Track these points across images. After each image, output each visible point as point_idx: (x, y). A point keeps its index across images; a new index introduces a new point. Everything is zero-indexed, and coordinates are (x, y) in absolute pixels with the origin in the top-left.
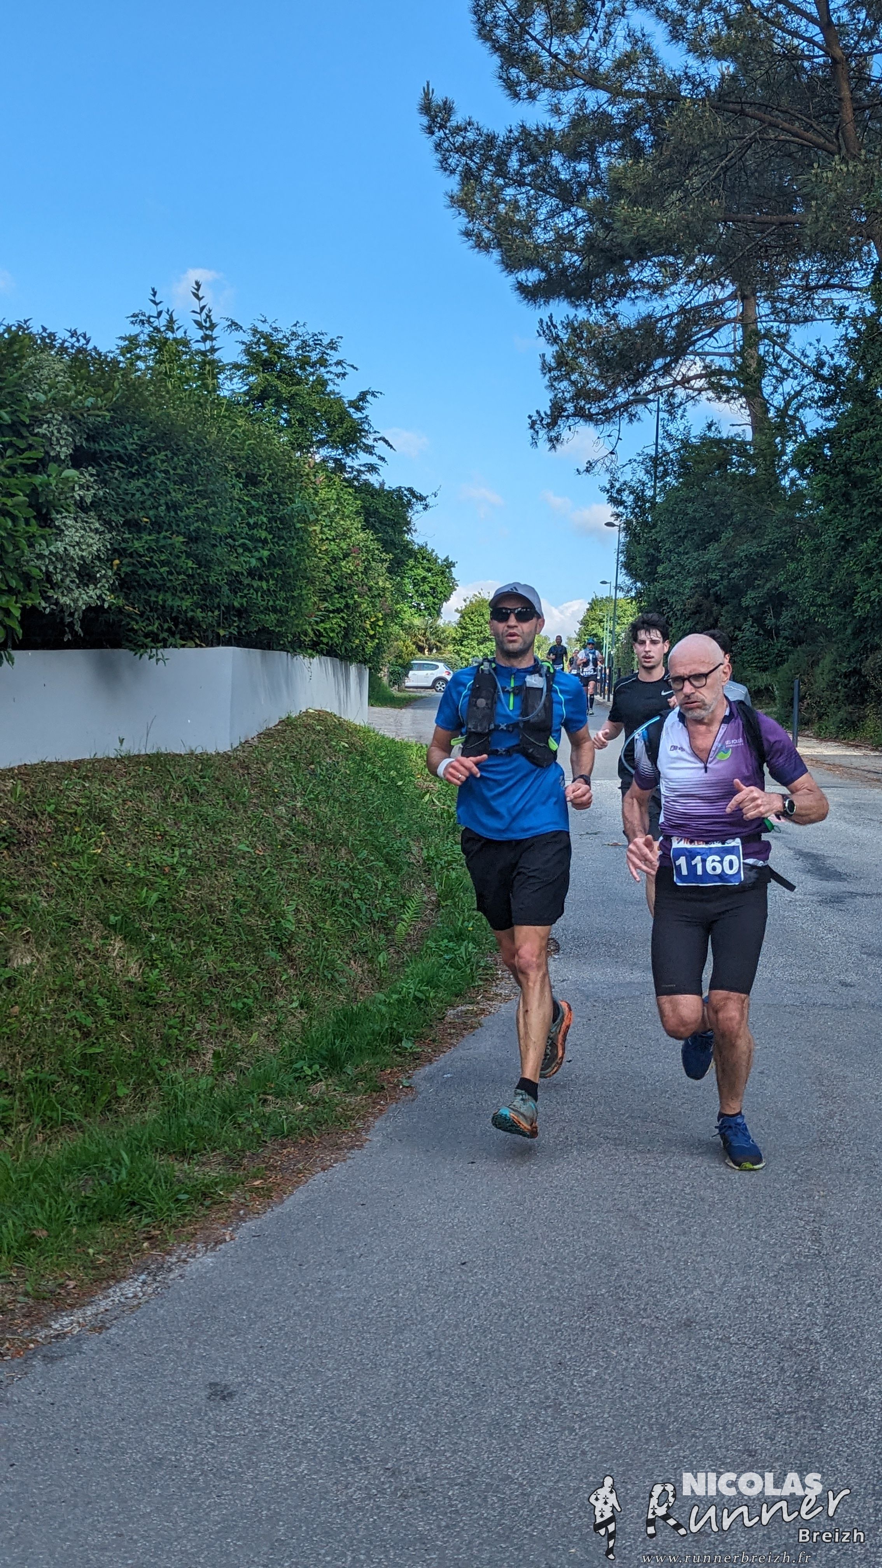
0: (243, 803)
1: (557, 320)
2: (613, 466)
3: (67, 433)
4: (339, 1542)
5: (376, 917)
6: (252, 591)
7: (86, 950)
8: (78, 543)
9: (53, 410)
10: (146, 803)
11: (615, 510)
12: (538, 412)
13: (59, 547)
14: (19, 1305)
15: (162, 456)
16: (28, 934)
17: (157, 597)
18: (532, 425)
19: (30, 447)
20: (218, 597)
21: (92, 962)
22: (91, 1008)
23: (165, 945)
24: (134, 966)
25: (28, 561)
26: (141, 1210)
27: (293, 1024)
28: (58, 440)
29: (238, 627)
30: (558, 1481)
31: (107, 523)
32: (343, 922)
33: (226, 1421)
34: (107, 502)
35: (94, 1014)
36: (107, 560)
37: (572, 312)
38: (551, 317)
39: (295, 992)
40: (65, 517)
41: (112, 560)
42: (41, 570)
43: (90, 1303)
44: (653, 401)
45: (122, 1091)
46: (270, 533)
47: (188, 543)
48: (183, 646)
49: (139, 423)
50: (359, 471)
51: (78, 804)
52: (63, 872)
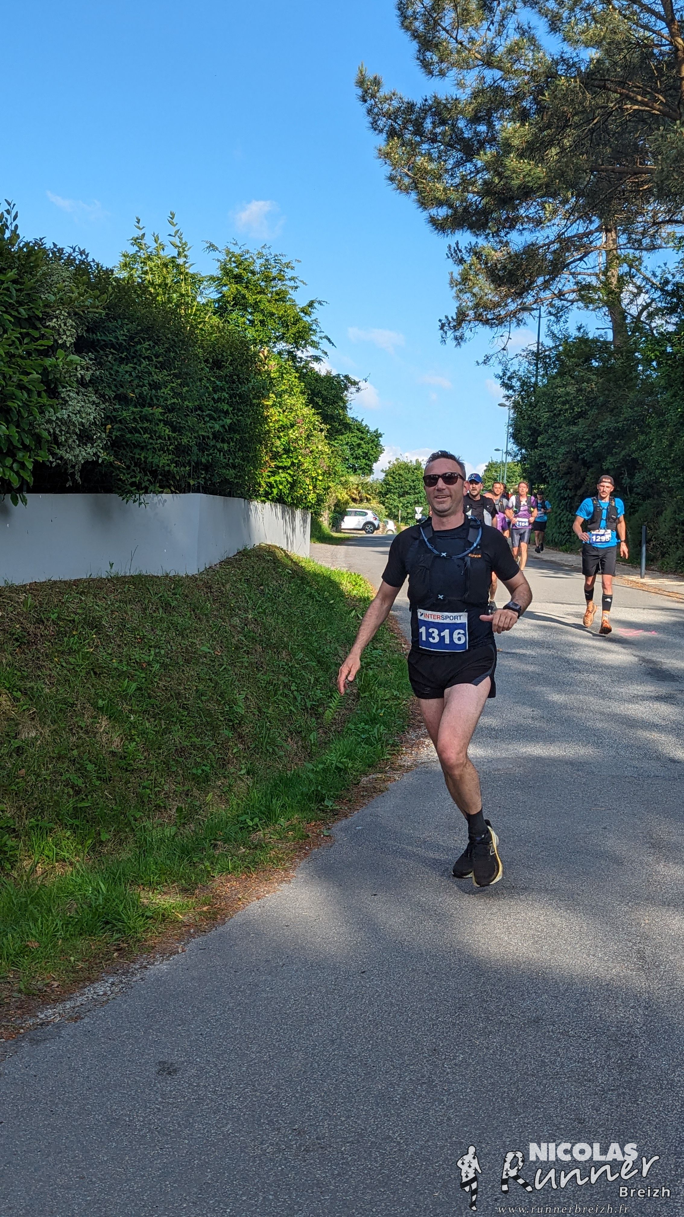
0: (206, 615)
1: (462, 246)
2: (504, 359)
3: (72, 325)
4: (255, 1185)
5: (309, 704)
6: (216, 451)
7: (79, 726)
8: (79, 412)
9: (61, 308)
10: (129, 613)
11: (507, 393)
12: (446, 317)
13: (64, 414)
14: (14, 999)
15: (146, 345)
16: (34, 713)
17: (140, 454)
18: (442, 327)
19: (43, 337)
20: (189, 455)
21: (84, 736)
22: (82, 771)
23: (142, 724)
24: (117, 740)
25: (39, 425)
26: (112, 927)
27: (241, 787)
28: (64, 331)
29: (204, 478)
30: (428, 1141)
31: (102, 396)
32: (282, 708)
33: (171, 1091)
34: (102, 380)
35: (83, 776)
36: (102, 425)
37: (473, 240)
38: (457, 243)
39: (243, 762)
40: (70, 391)
41: (106, 425)
42: (49, 432)
43: (70, 999)
44: (536, 309)
45: (104, 837)
46: (231, 406)
47: (165, 413)
48: (162, 492)
49: (128, 319)
50: (306, 361)
51: (76, 613)
52: (62, 666)
